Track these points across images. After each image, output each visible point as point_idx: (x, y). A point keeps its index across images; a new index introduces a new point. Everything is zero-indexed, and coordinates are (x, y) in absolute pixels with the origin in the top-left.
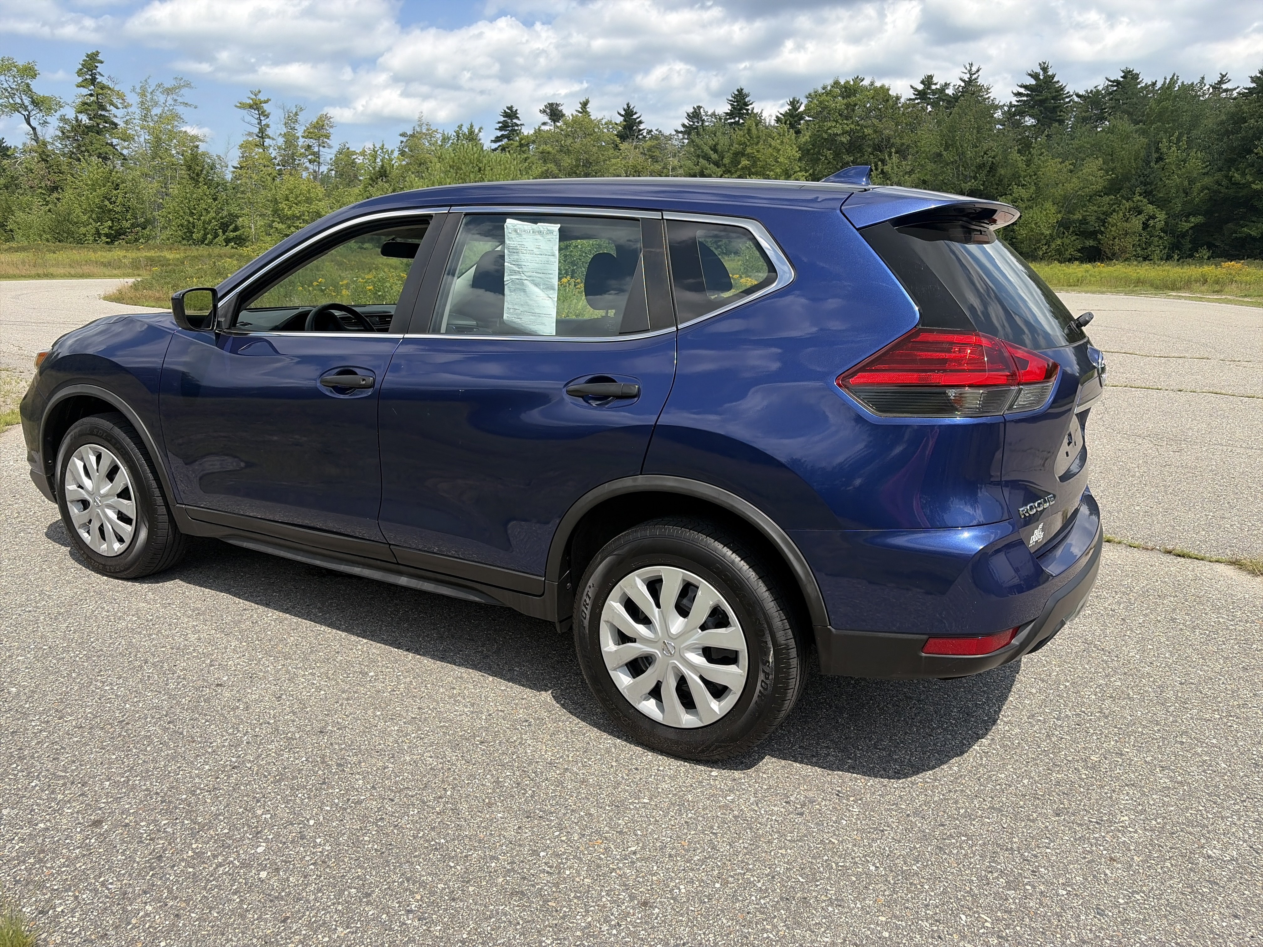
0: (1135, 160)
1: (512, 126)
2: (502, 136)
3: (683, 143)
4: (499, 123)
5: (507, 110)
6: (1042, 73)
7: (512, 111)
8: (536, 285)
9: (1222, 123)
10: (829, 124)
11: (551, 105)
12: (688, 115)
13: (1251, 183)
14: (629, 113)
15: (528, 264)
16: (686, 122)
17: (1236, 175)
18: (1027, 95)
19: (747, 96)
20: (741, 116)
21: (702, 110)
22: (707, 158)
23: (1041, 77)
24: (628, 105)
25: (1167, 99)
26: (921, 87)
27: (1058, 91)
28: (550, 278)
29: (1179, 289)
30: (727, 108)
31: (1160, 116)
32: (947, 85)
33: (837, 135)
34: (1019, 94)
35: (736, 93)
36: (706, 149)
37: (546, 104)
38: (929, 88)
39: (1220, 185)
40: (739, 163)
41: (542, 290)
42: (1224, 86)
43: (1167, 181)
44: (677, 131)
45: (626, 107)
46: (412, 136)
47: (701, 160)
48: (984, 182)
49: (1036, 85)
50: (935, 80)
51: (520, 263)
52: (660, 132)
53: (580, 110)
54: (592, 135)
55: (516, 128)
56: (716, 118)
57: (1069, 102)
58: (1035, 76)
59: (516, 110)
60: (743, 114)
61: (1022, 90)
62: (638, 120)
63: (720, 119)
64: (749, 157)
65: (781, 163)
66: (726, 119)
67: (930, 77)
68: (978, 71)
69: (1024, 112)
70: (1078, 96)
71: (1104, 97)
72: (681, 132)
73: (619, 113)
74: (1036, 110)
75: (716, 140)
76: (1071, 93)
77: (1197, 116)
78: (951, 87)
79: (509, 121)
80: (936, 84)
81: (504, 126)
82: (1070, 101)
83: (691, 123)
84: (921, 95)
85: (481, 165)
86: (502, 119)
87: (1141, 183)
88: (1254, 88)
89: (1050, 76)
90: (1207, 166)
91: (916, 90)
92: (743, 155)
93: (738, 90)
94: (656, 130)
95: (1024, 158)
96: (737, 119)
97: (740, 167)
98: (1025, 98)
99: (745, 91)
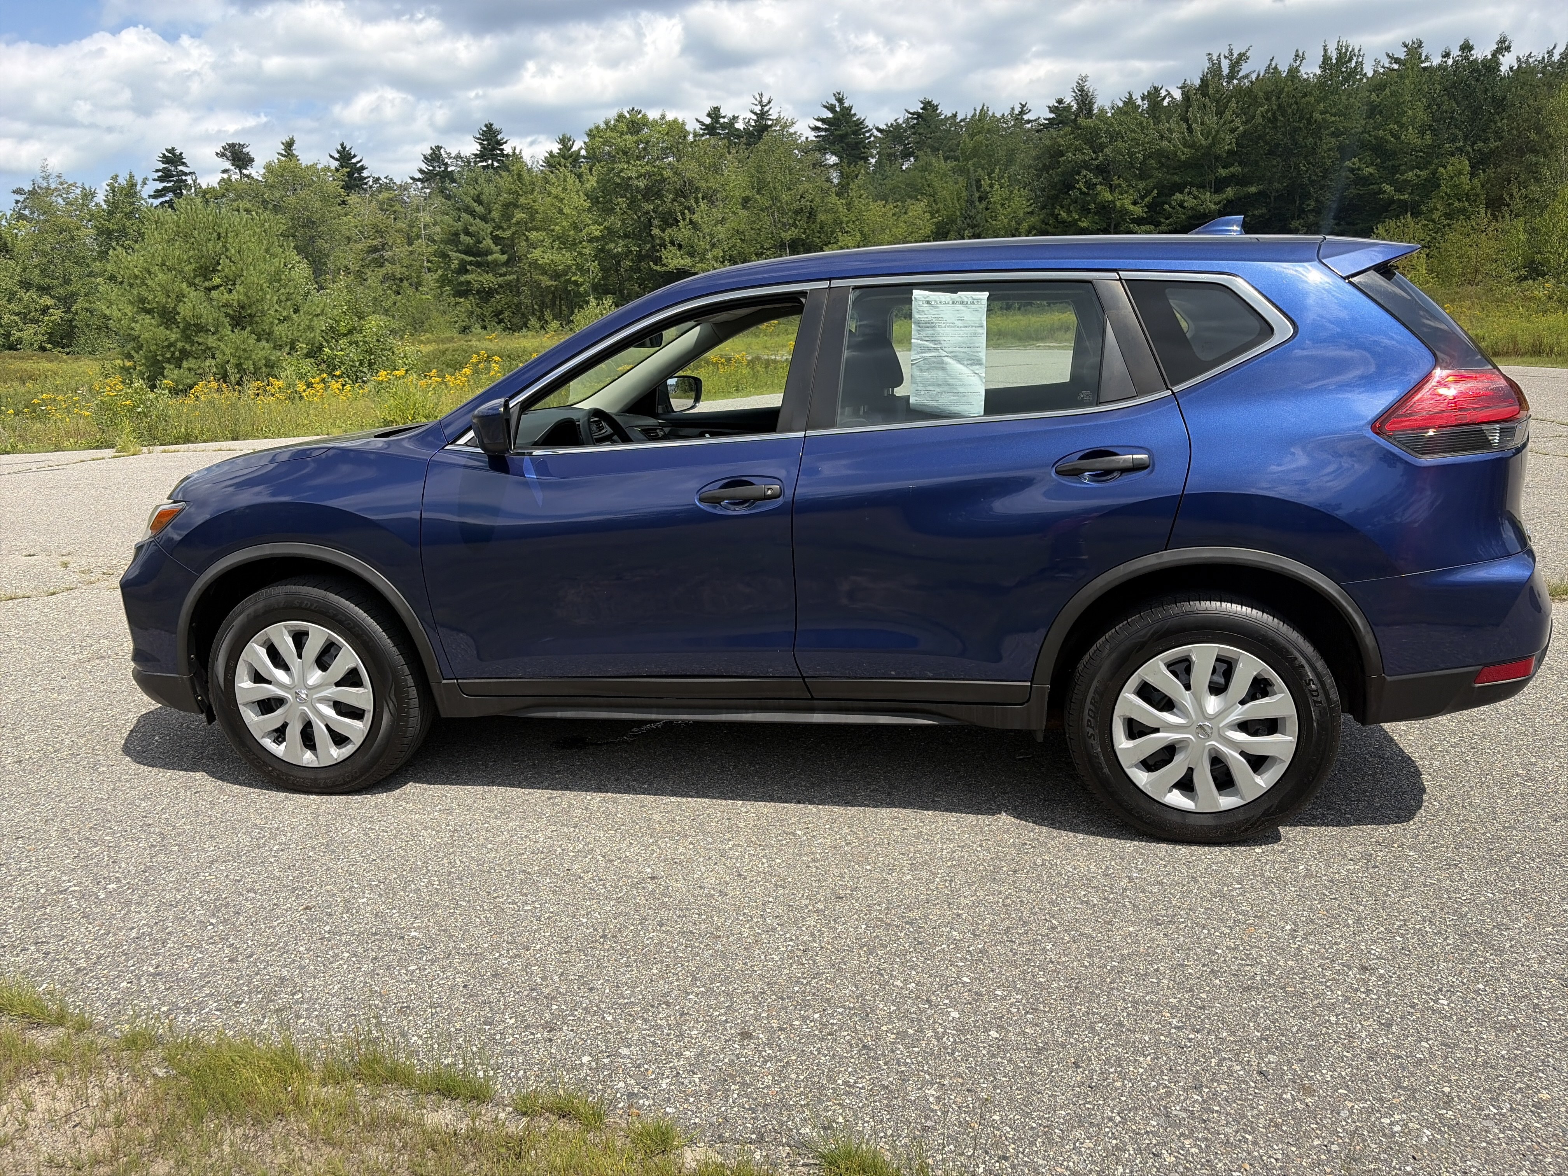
0: (958, 200)
1: (178, 176)
2: (165, 188)
3: (425, 193)
4: (157, 171)
5: (167, 154)
6: (837, 104)
7: (174, 155)
8: (959, 361)
9: (1038, 158)
10: (620, 166)
11: (232, 146)
12: (425, 158)
13: (1077, 220)
14: (345, 156)
15: (950, 338)
16: (424, 167)
17: (1062, 212)
18: (826, 130)
19: (500, 132)
20: (494, 157)
21: (442, 151)
22: (472, 213)
23: (838, 109)
24: (342, 145)
25: (979, 132)
26: (708, 121)
27: (857, 125)
28: (977, 352)
29: (1042, 339)
30: (475, 148)
31: (975, 152)
32: (735, 118)
33: (630, 178)
34: (816, 129)
35: (485, 129)
36: (468, 200)
37: (224, 144)
38: (717, 122)
39: (1046, 224)
40: (512, 216)
41: (966, 366)
42: (1026, 117)
43: (994, 223)
44: (413, 178)
45: (339, 148)
46: (33, 193)
47: (463, 215)
48: (805, 229)
49: (834, 118)
50: (723, 112)
51: (937, 338)
52: (391, 180)
53: (284, 153)
54: (310, 185)
55: (184, 178)
56: (463, 161)
57: (869, 137)
58: (831, 108)
59: (181, 154)
60: (497, 155)
61: (819, 124)
62: (359, 165)
63: (469, 162)
64: (522, 207)
65: (567, 215)
66: (475, 162)
67: (717, 109)
68: (769, 102)
69: (825, 149)
70: (878, 130)
71: (905, 131)
72: (419, 180)
73: (331, 156)
74: (837, 147)
75: (479, 189)
76: (871, 127)
77: (1013, 150)
78: (740, 120)
79: (173, 168)
80: (724, 117)
81: (165, 176)
82: (871, 135)
83: (431, 168)
84: (710, 130)
85: (221, 230)
86: (161, 166)
87: (968, 225)
88: (1053, 118)
89: (847, 109)
90: (1031, 205)
91: (702, 124)
92: (516, 206)
93: (486, 126)
94: (386, 178)
95: (844, 202)
96: (490, 162)
97: (514, 221)
98: (823, 133)
99: (496, 126)
